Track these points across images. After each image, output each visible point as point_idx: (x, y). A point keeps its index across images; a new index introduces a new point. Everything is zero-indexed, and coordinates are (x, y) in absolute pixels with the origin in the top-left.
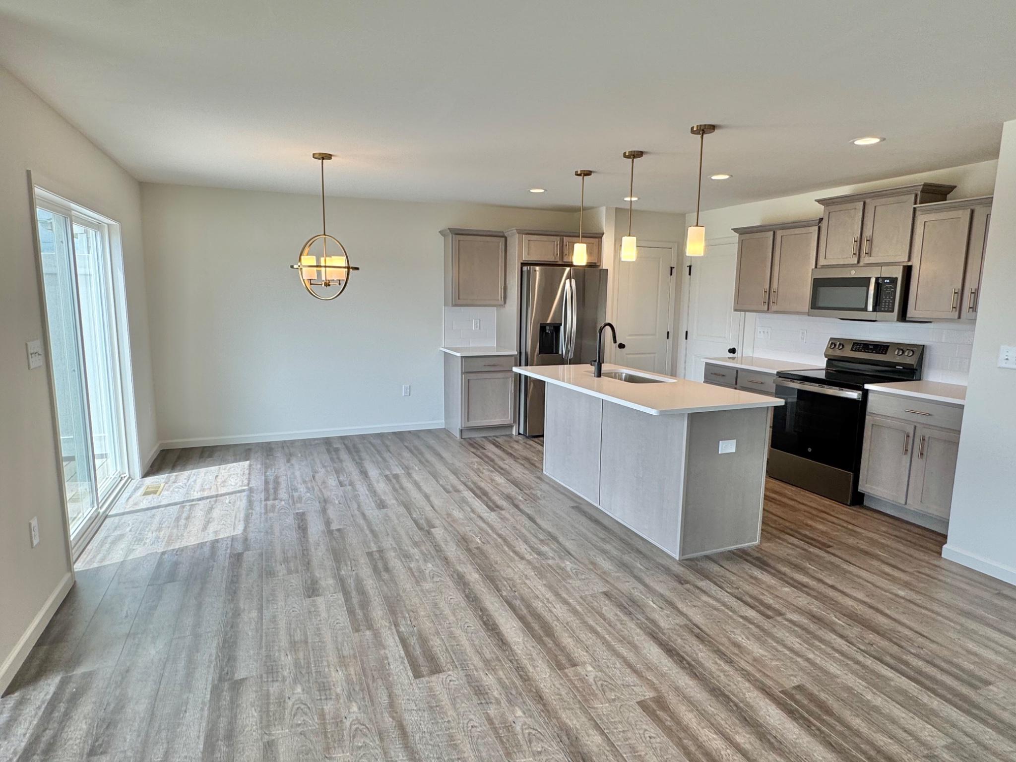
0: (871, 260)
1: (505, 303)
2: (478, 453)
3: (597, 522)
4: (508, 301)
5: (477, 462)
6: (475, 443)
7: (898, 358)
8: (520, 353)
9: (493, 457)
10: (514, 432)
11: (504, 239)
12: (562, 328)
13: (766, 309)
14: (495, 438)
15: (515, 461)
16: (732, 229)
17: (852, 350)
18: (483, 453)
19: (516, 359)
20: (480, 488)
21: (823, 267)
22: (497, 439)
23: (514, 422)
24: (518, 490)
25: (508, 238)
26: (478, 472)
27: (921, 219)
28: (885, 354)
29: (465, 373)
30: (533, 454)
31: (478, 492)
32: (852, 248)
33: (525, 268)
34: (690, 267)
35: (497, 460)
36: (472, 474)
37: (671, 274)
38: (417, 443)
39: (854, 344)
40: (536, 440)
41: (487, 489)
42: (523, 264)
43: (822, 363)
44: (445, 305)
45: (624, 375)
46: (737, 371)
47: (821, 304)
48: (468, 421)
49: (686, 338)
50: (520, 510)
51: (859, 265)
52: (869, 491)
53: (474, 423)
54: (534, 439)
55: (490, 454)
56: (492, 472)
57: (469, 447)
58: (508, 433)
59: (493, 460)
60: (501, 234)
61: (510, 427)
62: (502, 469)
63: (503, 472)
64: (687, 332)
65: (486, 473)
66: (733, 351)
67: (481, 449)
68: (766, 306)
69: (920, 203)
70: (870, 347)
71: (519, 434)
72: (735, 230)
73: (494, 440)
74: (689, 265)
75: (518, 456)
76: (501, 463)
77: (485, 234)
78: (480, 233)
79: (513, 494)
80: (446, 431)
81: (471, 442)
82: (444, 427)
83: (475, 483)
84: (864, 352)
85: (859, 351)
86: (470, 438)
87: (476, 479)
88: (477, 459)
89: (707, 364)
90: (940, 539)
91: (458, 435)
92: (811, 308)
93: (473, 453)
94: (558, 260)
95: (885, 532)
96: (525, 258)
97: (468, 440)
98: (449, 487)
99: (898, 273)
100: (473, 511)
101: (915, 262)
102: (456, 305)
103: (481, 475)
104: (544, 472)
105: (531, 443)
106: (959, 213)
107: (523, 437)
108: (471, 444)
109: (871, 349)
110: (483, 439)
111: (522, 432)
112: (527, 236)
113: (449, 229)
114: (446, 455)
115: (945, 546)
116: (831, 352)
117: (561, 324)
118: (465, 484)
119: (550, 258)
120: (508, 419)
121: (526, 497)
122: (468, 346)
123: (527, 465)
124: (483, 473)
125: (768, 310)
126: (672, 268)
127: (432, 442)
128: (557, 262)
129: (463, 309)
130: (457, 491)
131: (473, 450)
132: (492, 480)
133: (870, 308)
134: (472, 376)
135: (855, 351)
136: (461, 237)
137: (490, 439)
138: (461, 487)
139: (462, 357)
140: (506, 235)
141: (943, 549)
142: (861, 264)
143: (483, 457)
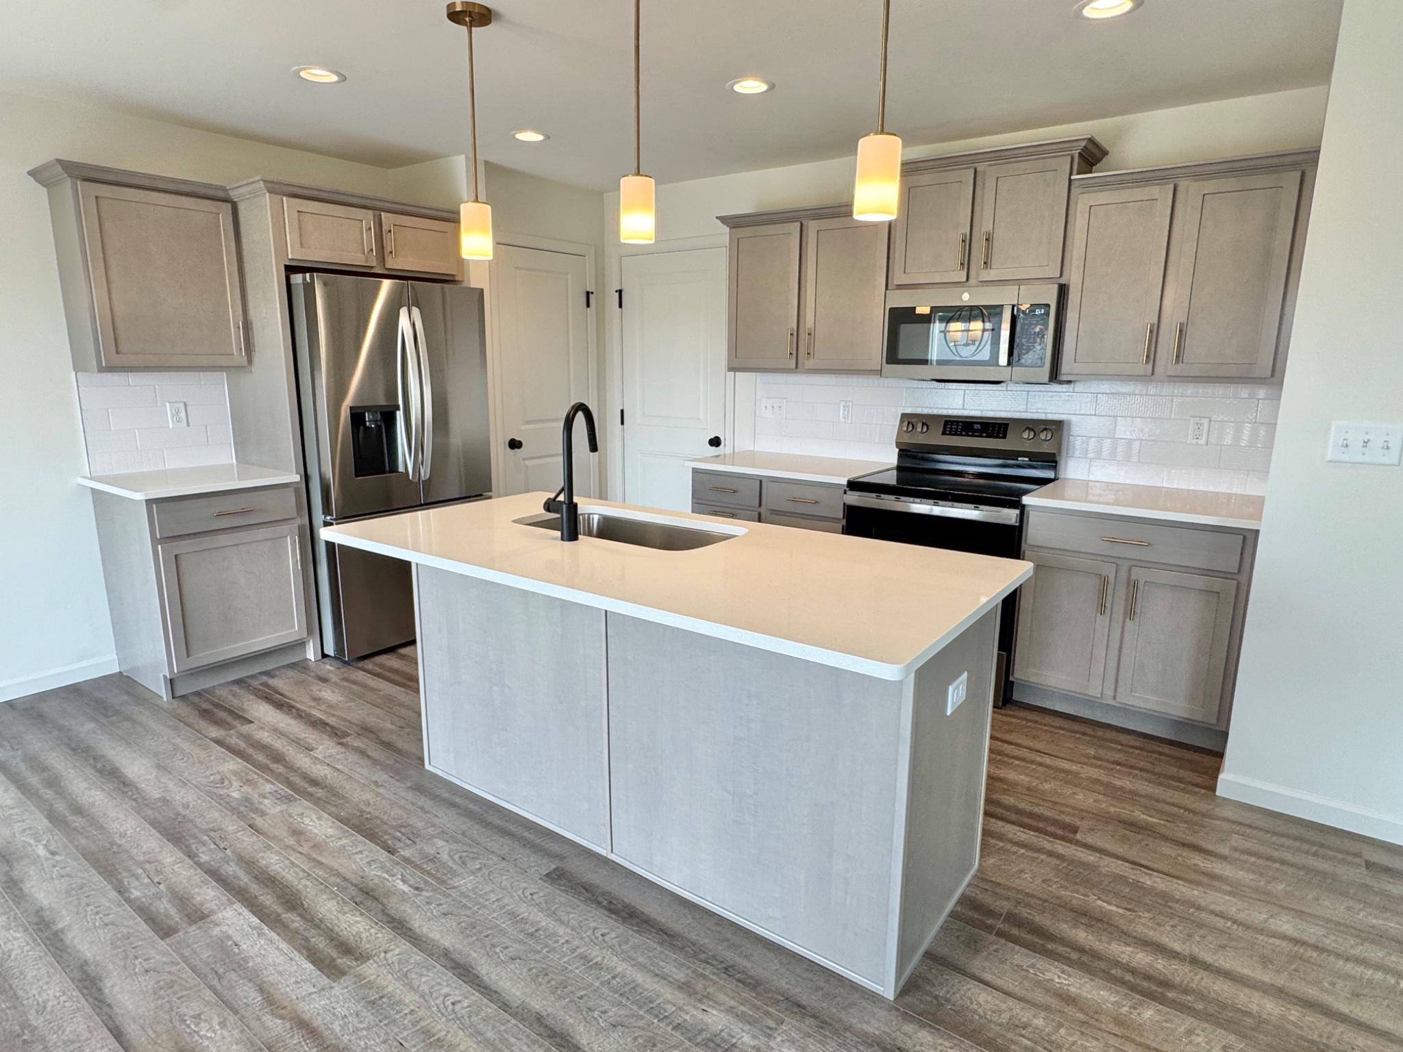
0: (992, 275)
1: (250, 362)
2: (234, 740)
3: (629, 915)
4: (257, 358)
5: (235, 773)
6: (216, 705)
7: (1028, 443)
8: (307, 478)
9: (279, 744)
10: (311, 653)
11: (229, 205)
12: (400, 415)
13: (794, 366)
14: (265, 678)
15: (341, 744)
16: (717, 218)
17: (944, 433)
18: (247, 738)
19: (297, 491)
20: (269, 881)
21: (900, 287)
22: (271, 682)
23: (310, 631)
24: (383, 855)
25: (242, 207)
26: (246, 812)
27: (1083, 202)
28: (1004, 437)
29: (164, 539)
30: (378, 711)
31: (267, 899)
32: (954, 254)
33: (297, 279)
34: (620, 292)
35: (290, 752)
36: (231, 826)
37: (588, 305)
38: (36, 742)
39: (946, 423)
40: (368, 664)
41: (291, 876)
42: (290, 270)
43: (890, 458)
44: (77, 368)
45: (596, 518)
46: (761, 481)
47: (902, 355)
48: (188, 656)
49: (622, 423)
50: (416, 940)
51: (967, 284)
52: (1033, 679)
53: (204, 657)
54: (361, 664)
55: (265, 736)
56: (288, 799)
57: (203, 724)
58: (295, 660)
59: (278, 757)
60: (221, 194)
61: (301, 644)
62: (314, 782)
63: (319, 793)
64: (622, 411)
65: (274, 809)
66: (715, 442)
67: (236, 723)
68: (794, 361)
69: (1078, 174)
70: (976, 426)
71: (324, 656)
72: (724, 220)
73: (265, 685)
74: (618, 289)
75: (341, 726)
76: (302, 761)
77: (171, 187)
78: (160, 185)
79: (374, 872)
80: (123, 683)
81: (206, 706)
82: (118, 671)
83: (249, 864)
84: (967, 435)
85: (956, 434)
86: (198, 694)
87: (248, 842)
88: (233, 765)
89: (695, 471)
90: (1207, 760)
91: (163, 691)
92: (888, 363)
93: (219, 742)
94: (374, 264)
95: (1095, 758)
96: (294, 254)
97: (196, 699)
98: (165, 907)
99: (1050, 296)
100: (271, 1001)
101: (1073, 278)
102: (111, 369)
103: (259, 822)
104: (427, 766)
105: (360, 676)
106: (1154, 191)
107: (334, 663)
108: (205, 714)
109: (977, 431)
110: (236, 689)
111: (330, 649)
112: (292, 200)
113: (58, 161)
114: (136, 767)
115: (1222, 776)
116: (907, 439)
117: (398, 408)
118: (215, 874)
119: (355, 258)
120: (295, 628)
121: (416, 877)
122: (161, 468)
123: (376, 752)
124: (263, 814)
125: (797, 367)
126: (588, 293)
127: (86, 729)
128: (372, 267)
129: (133, 378)
130: (197, 916)
131: (215, 732)
132: (297, 833)
133: (1003, 360)
134: (182, 547)
135: (950, 434)
136: (104, 190)
137: (255, 683)
138: (208, 895)
139: (149, 502)
140: (233, 194)
141: (1219, 780)
142: (972, 281)
143: (250, 751)
